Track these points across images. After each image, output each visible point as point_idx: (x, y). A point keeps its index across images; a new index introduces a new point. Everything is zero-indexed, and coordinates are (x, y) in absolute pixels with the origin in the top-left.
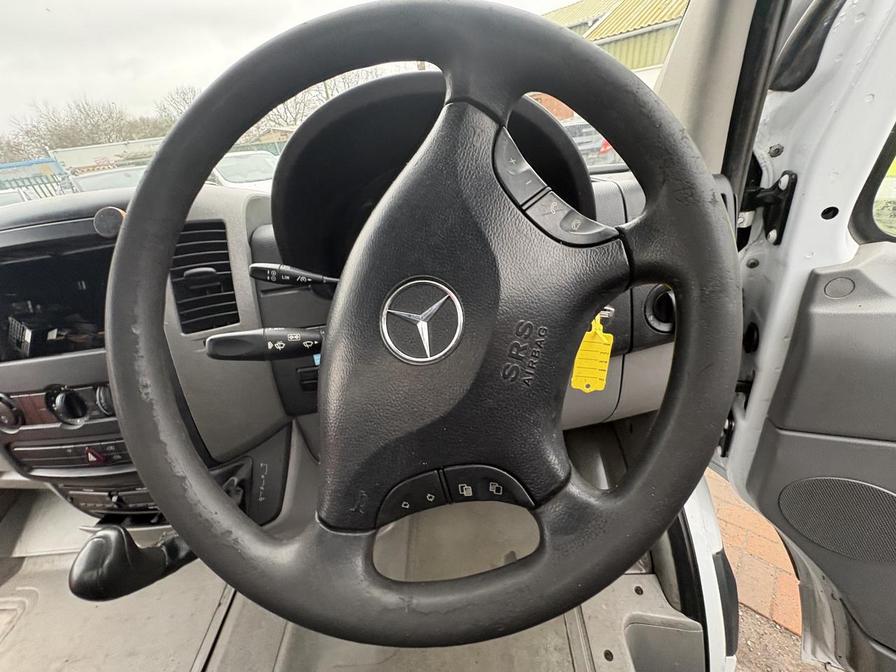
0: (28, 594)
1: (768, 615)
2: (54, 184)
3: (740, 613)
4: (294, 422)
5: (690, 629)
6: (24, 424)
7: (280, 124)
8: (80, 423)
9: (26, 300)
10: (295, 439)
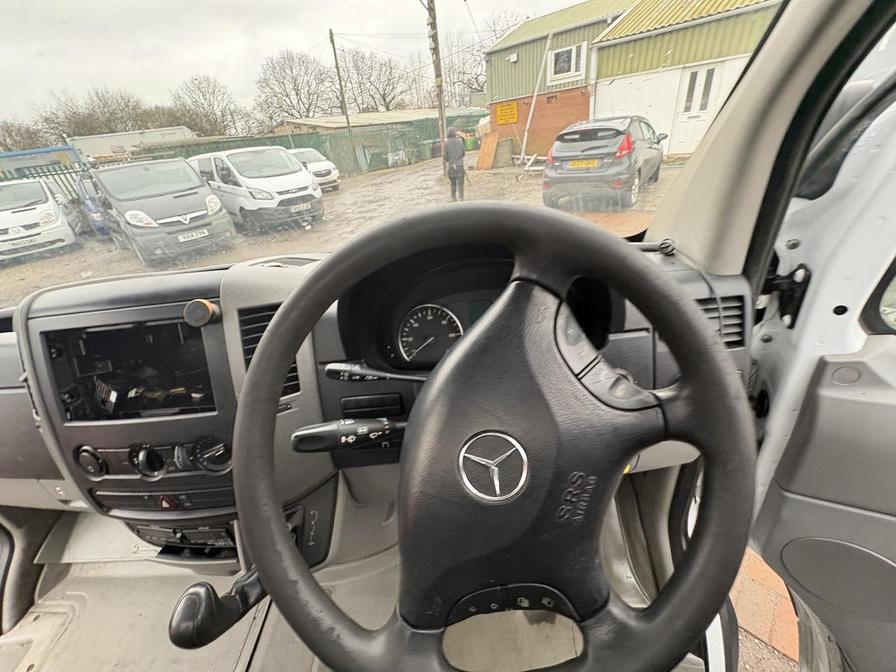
0: (78, 598)
1: (767, 641)
2: (73, 175)
3: (740, 637)
4: (340, 472)
5: (693, 664)
6: (108, 473)
7: (292, 115)
8: (158, 476)
9: (107, 359)
10: (342, 488)
